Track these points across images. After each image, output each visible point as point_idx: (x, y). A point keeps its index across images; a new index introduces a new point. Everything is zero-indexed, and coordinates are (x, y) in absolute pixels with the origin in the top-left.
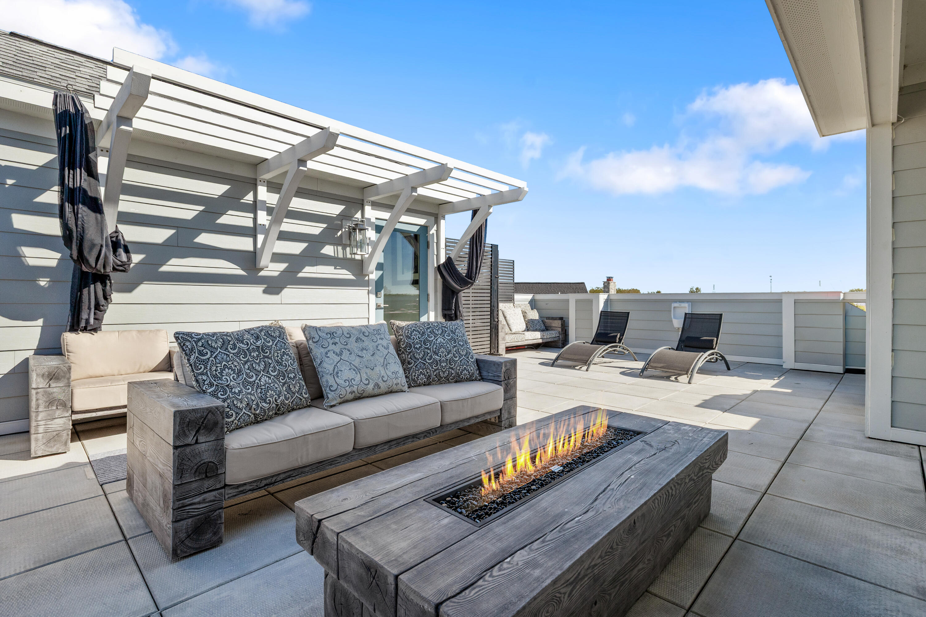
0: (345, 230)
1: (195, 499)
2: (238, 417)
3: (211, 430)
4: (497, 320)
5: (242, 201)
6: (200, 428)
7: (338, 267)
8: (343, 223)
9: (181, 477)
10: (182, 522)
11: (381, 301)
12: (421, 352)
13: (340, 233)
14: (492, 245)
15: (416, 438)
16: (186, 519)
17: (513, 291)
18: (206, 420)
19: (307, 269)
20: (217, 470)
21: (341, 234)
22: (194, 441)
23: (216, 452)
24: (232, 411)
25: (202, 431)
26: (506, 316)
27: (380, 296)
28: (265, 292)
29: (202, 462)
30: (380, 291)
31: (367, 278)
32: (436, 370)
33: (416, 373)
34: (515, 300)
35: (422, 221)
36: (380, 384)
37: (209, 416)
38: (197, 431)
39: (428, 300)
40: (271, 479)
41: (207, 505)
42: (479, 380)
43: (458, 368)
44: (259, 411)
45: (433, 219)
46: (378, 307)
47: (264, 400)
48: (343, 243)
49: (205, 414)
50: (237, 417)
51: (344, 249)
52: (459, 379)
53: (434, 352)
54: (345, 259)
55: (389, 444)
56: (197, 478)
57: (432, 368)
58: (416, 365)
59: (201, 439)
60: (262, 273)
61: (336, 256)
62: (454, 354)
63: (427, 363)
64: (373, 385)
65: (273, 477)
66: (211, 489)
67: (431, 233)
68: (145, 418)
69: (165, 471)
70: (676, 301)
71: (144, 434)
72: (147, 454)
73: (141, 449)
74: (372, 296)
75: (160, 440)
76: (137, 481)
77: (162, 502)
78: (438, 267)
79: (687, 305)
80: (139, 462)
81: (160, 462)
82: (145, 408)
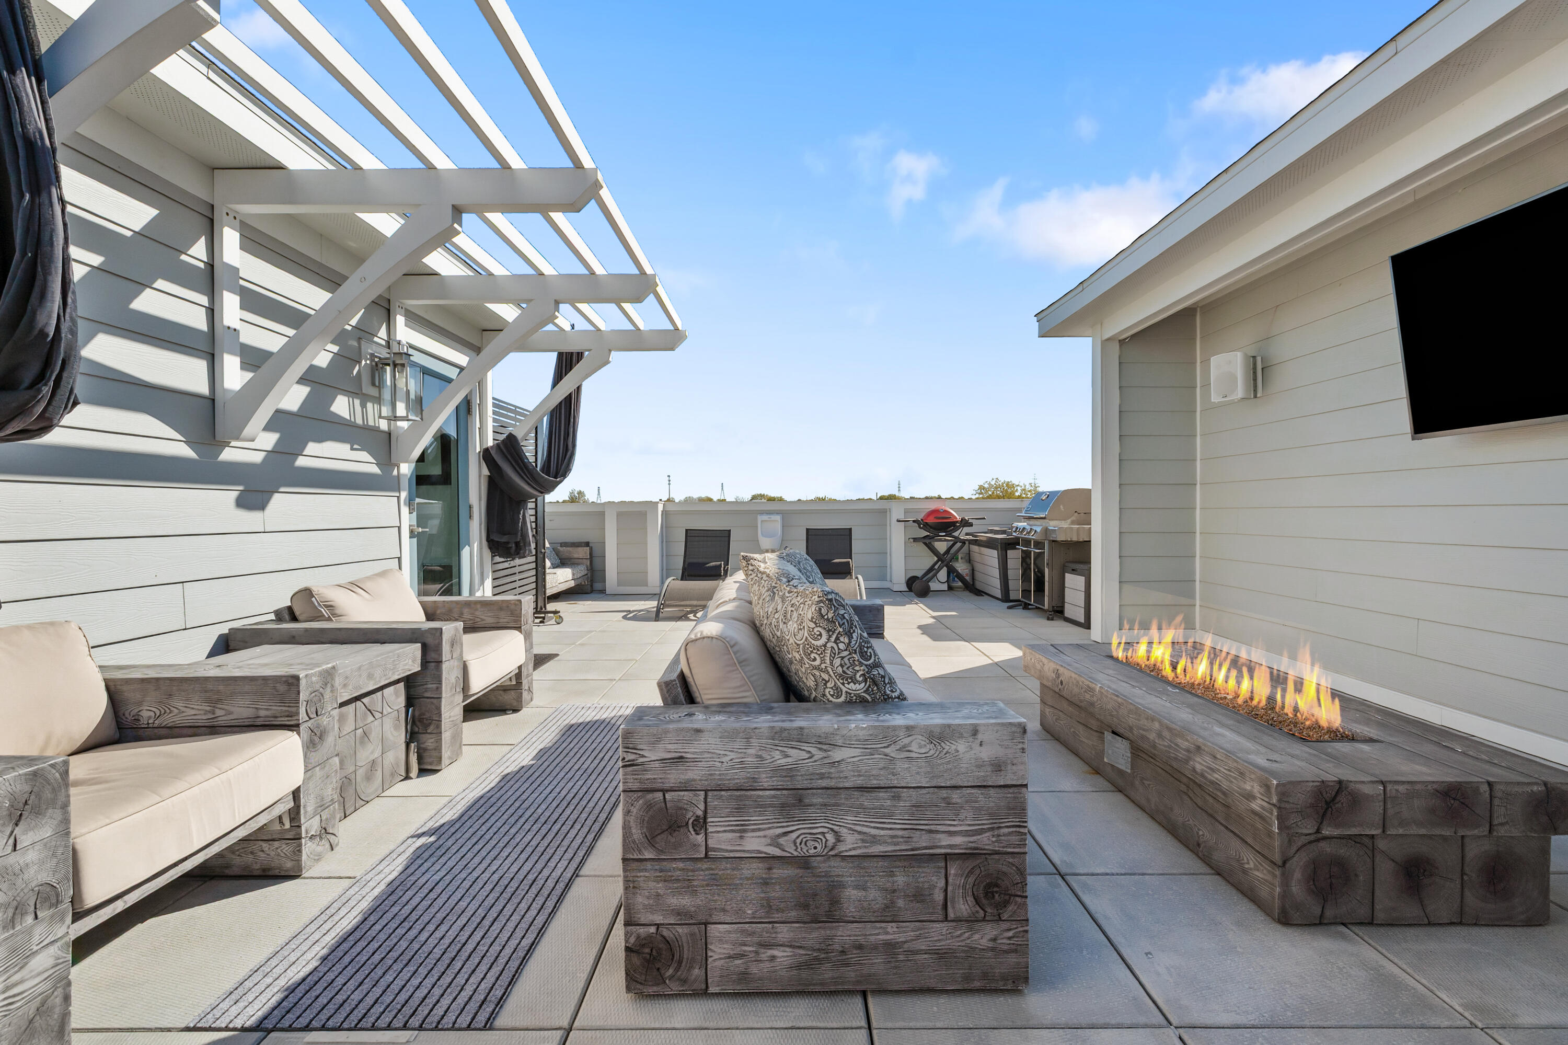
0: (366, 363)
7: (355, 446)
8: (363, 347)
11: (415, 522)
13: (358, 367)
19: (311, 448)
21: (359, 371)
27: (415, 509)
28: (241, 503)
31: (397, 470)
35: (461, 359)
39: (470, 517)
46: (411, 534)
48: (363, 390)
51: (364, 405)
54: (365, 427)
60: (227, 455)
61: (353, 419)
68: (822, 776)
69: (986, 841)
70: (762, 513)
71: (812, 813)
72: (841, 848)
73: (791, 849)
74: (405, 510)
75: (944, 793)
76: (743, 931)
77: (963, 907)
78: (487, 455)
79: (778, 518)
80: (766, 883)
81: (951, 833)
82: (818, 755)
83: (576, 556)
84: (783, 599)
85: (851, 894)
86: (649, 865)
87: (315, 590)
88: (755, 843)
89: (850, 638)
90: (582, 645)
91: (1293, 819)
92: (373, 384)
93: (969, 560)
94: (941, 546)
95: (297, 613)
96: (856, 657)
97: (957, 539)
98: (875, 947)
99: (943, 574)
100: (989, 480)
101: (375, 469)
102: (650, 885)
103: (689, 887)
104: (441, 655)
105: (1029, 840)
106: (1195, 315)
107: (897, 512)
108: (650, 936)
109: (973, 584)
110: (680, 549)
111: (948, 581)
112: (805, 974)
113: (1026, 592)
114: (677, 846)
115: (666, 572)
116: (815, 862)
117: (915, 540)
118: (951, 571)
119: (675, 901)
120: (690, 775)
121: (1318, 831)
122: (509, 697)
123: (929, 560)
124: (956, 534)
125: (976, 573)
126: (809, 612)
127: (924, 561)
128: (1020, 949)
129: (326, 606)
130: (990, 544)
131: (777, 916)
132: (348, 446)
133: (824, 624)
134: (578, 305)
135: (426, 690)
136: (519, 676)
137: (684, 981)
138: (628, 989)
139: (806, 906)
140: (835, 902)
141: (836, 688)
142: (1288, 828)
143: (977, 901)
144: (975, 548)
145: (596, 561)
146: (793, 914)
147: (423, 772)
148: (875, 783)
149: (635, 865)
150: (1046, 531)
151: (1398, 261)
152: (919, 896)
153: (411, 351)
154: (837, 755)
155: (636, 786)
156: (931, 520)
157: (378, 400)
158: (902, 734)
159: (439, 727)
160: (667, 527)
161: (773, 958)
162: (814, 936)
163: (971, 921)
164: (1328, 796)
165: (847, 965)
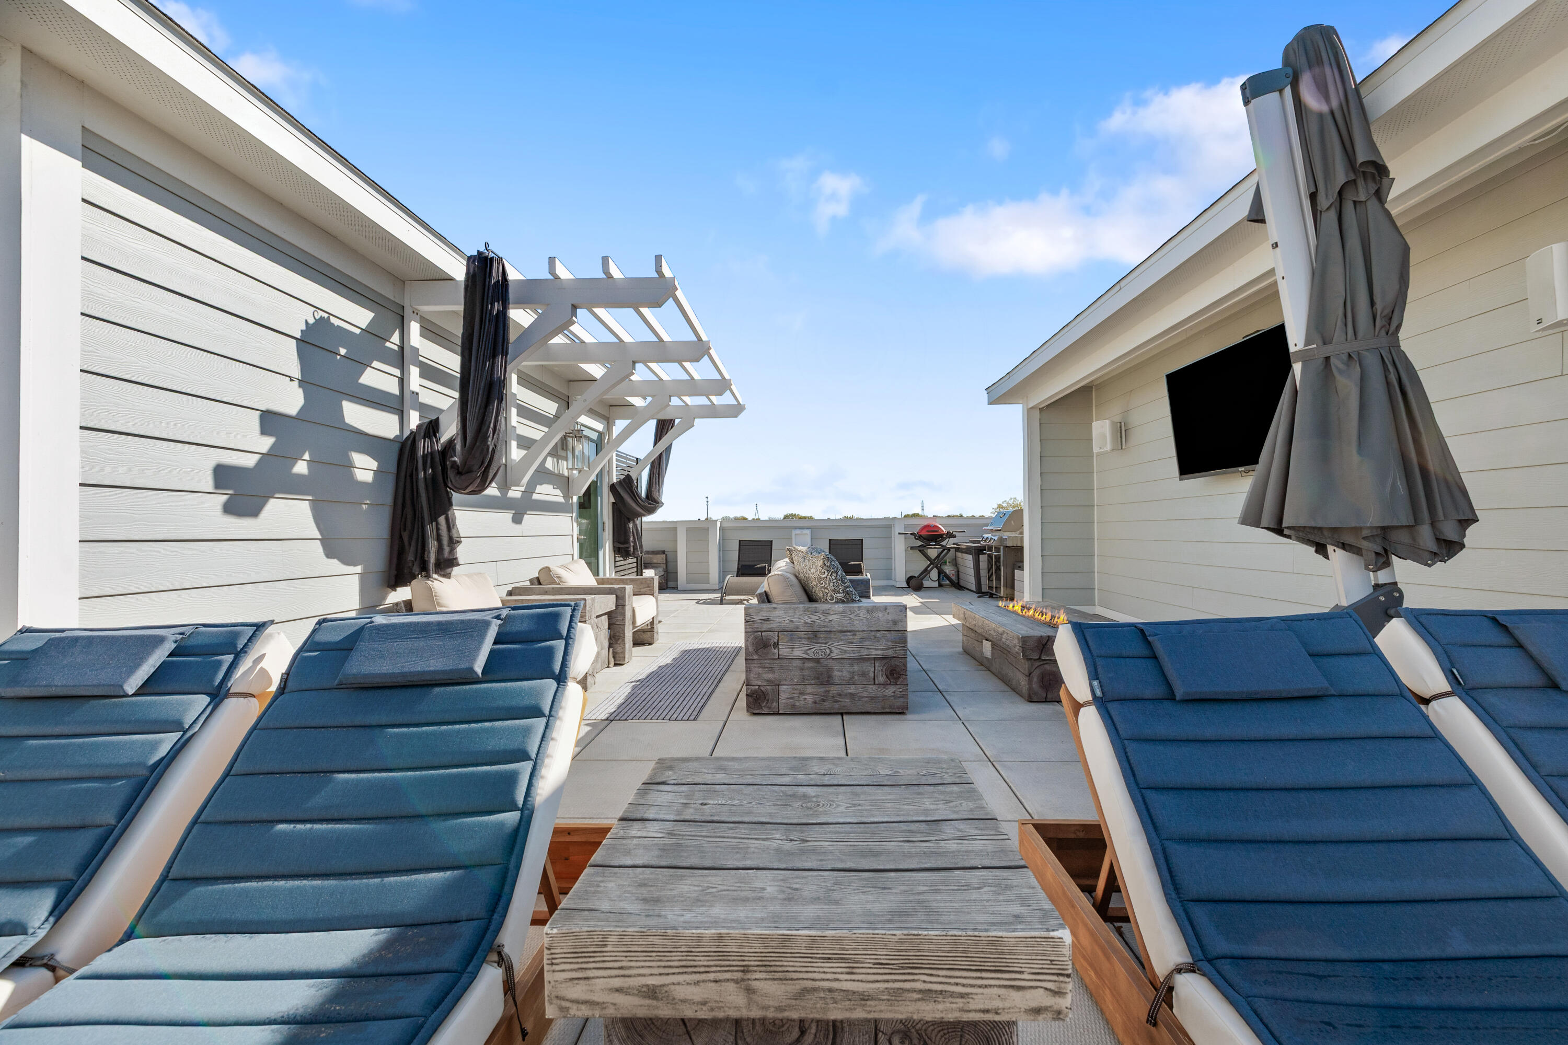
7: (555, 487)
28: (513, 520)
31: (571, 501)
39: (604, 530)
48: (559, 454)
51: (558, 462)
54: (559, 475)
61: (554, 470)
68: (824, 626)
69: (890, 653)
70: (796, 528)
71: (820, 641)
72: (832, 655)
73: (812, 655)
74: (575, 524)
75: (873, 633)
76: (793, 688)
77: (881, 679)
78: (613, 488)
79: (808, 532)
80: (802, 669)
81: (876, 649)
82: (823, 618)
83: (655, 561)
84: (809, 560)
85: (836, 673)
86: (756, 662)
87: (551, 567)
88: (798, 653)
89: (837, 574)
90: (674, 617)
91: (1028, 652)
92: (563, 449)
93: (955, 563)
94: (933, 553)
95: (541, 581)
96: (840, 582)
97: (944, 548)
98: (846, 695)
99: (934, 574)
100: (1008, 500)
101: (561, 500)
102: (756, 670)
103: (771, 670)
104: (625, 602)
105: (908, 653)
106: (1092, 391)
107: (899, 528)
108: (756, 690)
109: (958, 583)
110: (735, 555)
111: (939, 580)
112: (818, 706)
113: (990, 587)
114: (767, 654)
115: (723, 573)
116: (822, 661)
117: (912, 548)
118: (940, 572)
119: (766, 676)
120: (772, 626)
121: (1040, 658)
122: (646, 636)
123: (925, 563)
124: (944, 543)
125: (960, 573)
126: (820, 563)
127: (920, 564)
128: (905, 696)
129: (558, 577)
130: (968, 551)
131: (807, 682)
132: (552, 486)
133: (825, 568)
134: (683, 397)
135: (617, 620)
136: (652, 623)
137: (770, 708)
138: (748, 711)
139: (818, 678)
140: (830, 677)
141: (831, 596)
142: (1026, 656)
143: (887, 677)
144: (959, 554)
145: (671, 566)
146: (813, 682)
147: (616, 665)
148: (845, 629)
149: (750, 661)
150: (1001, 539)
151: (1169, 377)
152: (864, 674)
153: (583, 428)
154: (830, 618)
155: (750, 630)
156: (924, 533)
157: (566, 459)
158: (856, 609)
159: (624, 640)
160: (723, 539)
161: (805, 699)
162: (822, 690)
163: (884, 685)
164: (1044, 642)
165: (835, 702)
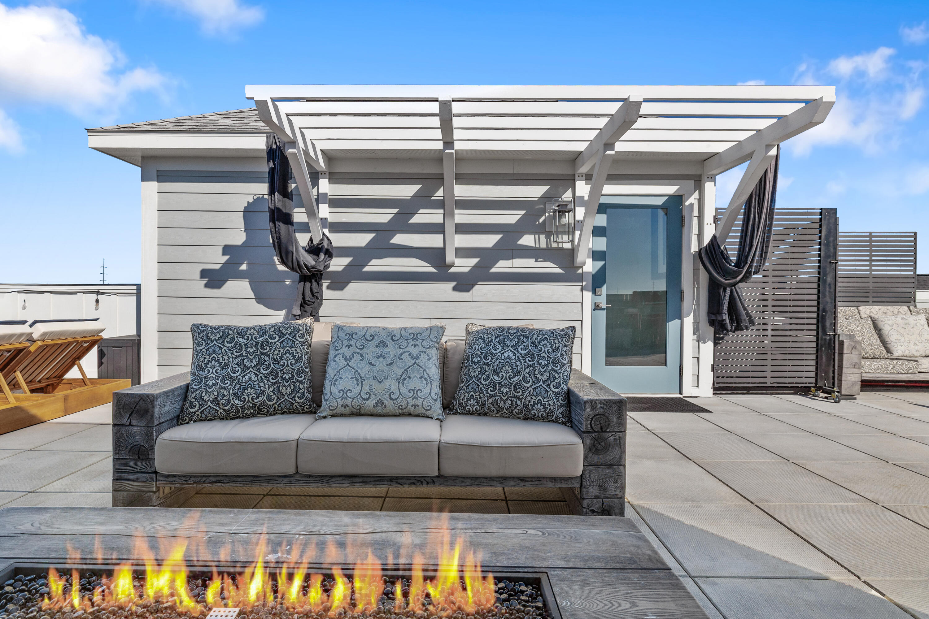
0: (549, 215)
1: (131, 475)
2: (202, 410)
3: (142, 416)
4: (832, 333)
5: (433, 198)
6: (133, 412)
7: (539, 260)
8: (547, 207)
9: (118, 453)
10: (119, 493)
11: (602, 301)
12: (477, 368)
13: (543, 218)
14: (821, 209)
15: (397, 482)
16: (122, 491)
17: (913, 285)
18: (138, 405)
19: (501, 263)
20: (148, 455)
21: (544, 220)
22: (128, 423)
23: (147, 438)
24: (196, 403)
25: (134, 415)
26: (882, 327)
27: (599, 293)
28: (454, 289)
29: (135, 444)
30: (600, 287)
31: (580, 271)
32: (491, 396)
33: (465, 396)
34: (917, 301)
35: (671, 189)
36: (385, 401)
37: (140, 403)
38: (131, 415)
39: (681, 299)
40: (200, 478)
41: (139, 484)
42: (563, 423)
43: (529, 399)
44: (229, 407)
45: (691, 183)
46: (596, 308)
47: (239, 397)
48: (547, 230)
49: (137, 400)
50: (200, 409)
51: (548, 237)
52: (530, 416)
53: (494, 370)
54: (549, 249)
55: (351, 479)
56: (131, 458)
57: (487, 392)
58: (468, 386)
59: (134, 423)
60: (452, 270)
61: (537, 246)
62: (524, 376)
63: (481, 384)
64: (374, 402)
65: (202, 476)
66: (143, 470)
67: (687, 203)
74: (587, 293)
78: (700, 254)
132: (533, 260)
